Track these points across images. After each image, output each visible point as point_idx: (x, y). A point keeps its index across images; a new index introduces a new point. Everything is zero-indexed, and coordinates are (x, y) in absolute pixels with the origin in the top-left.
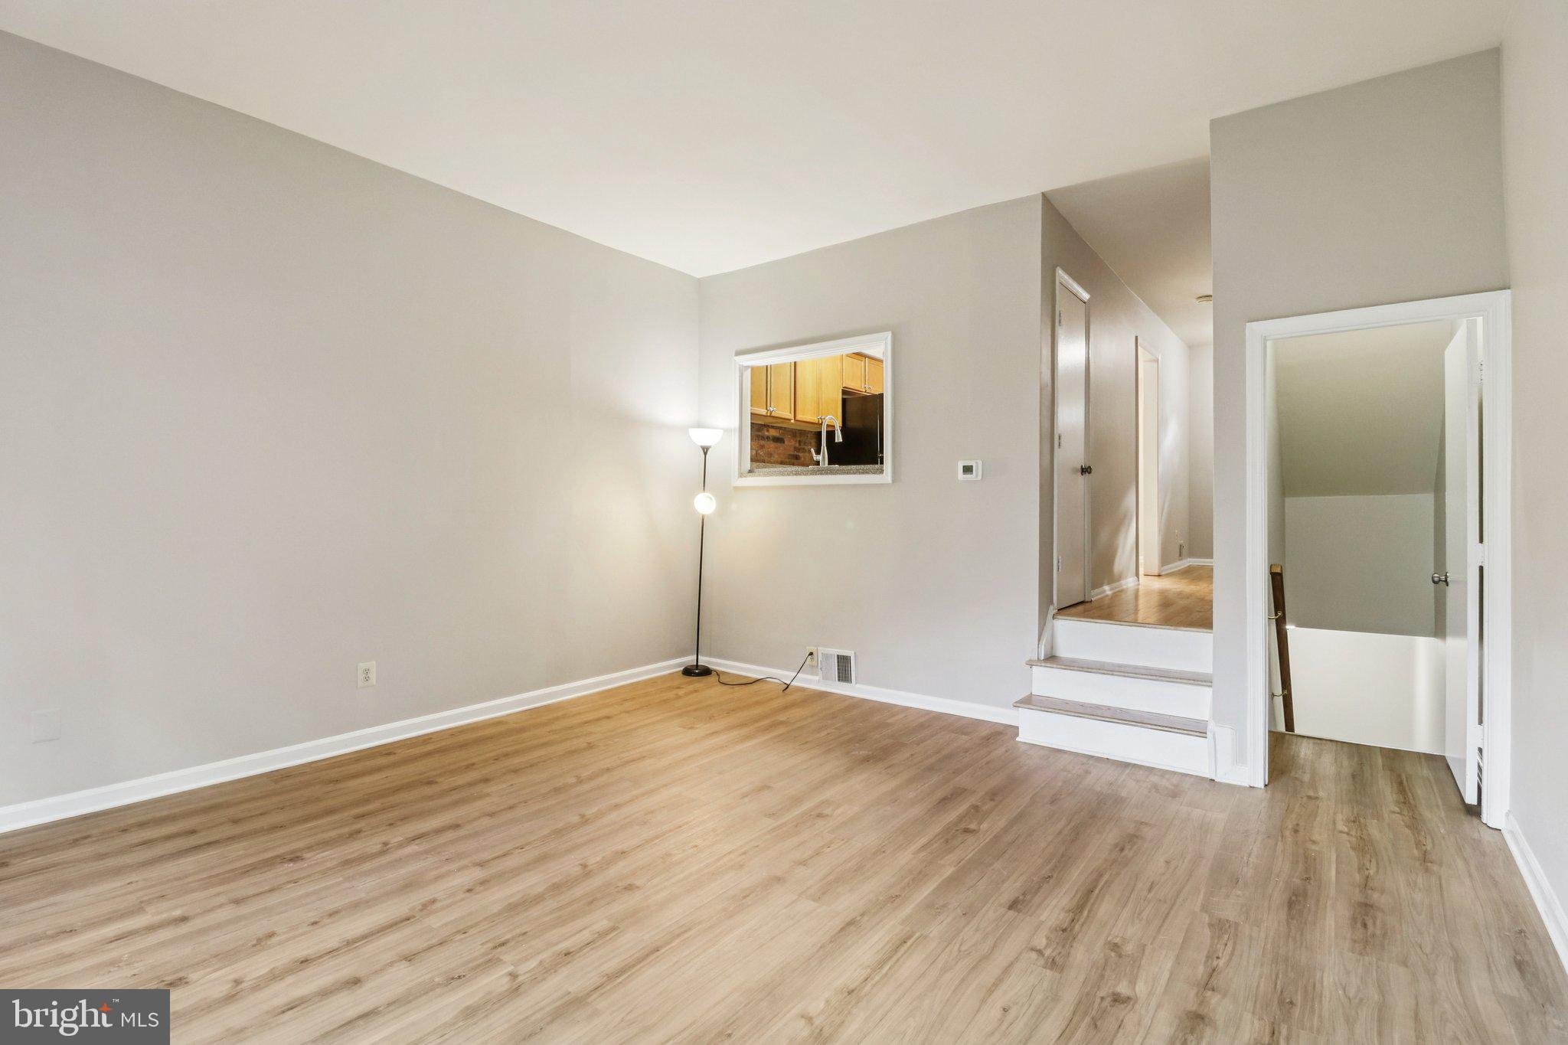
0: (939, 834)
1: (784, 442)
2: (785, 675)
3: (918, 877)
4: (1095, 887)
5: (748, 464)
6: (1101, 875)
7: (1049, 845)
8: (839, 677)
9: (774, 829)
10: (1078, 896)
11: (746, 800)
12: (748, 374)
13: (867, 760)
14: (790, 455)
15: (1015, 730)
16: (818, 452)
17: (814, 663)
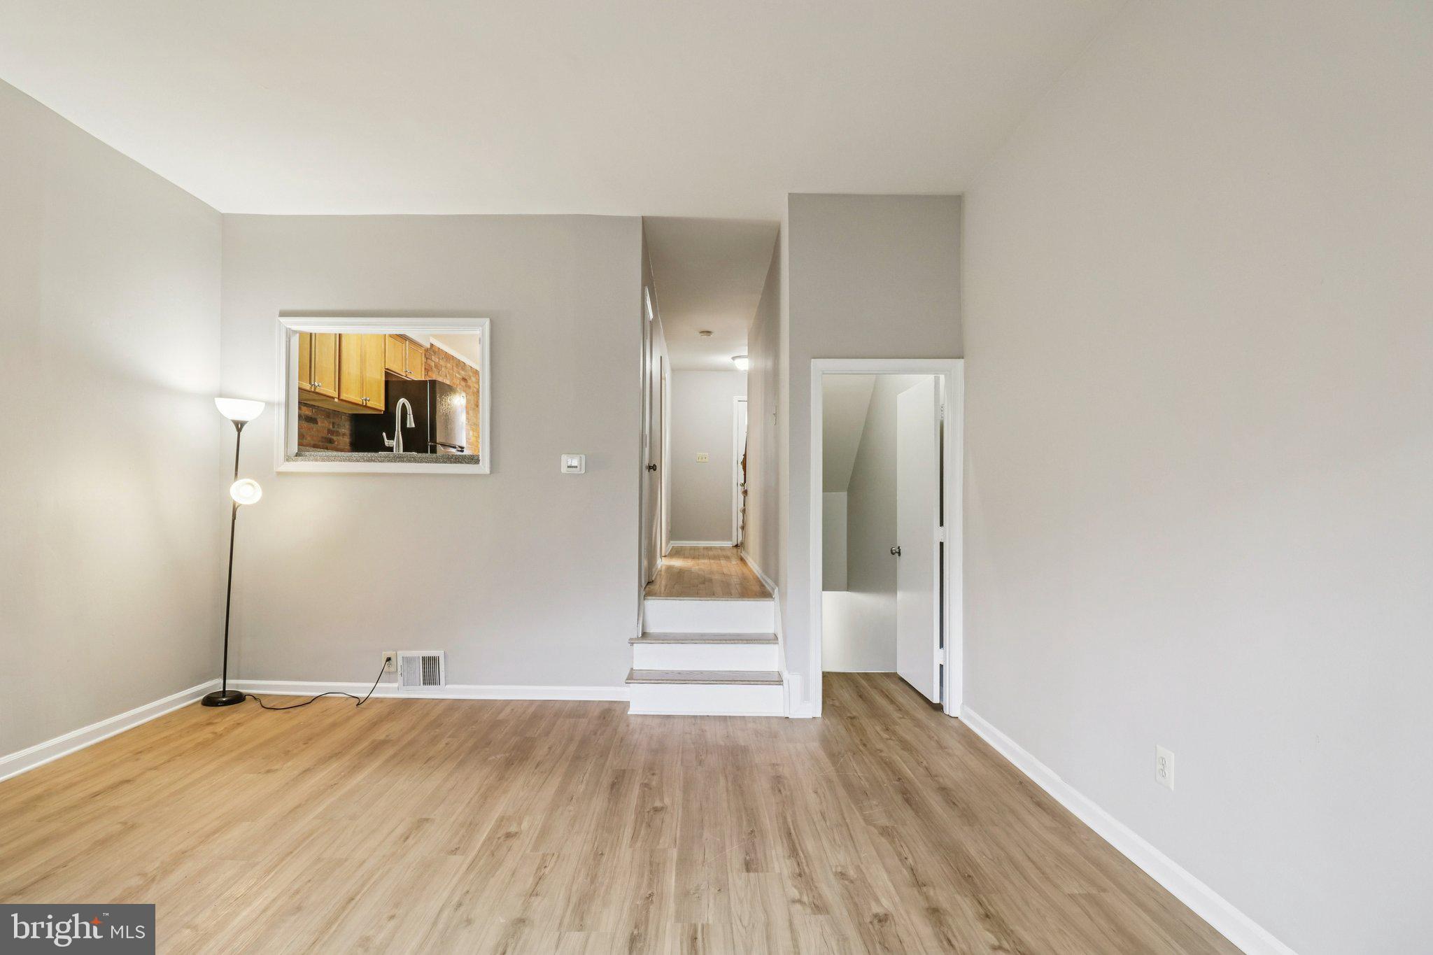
0: (636, 821)
1: (317, 424)
2: (361, 689)
3: (653, 869)
4: (789, 829)
5: (294, 447)
6: (785, 818)
7: (728, 803)
8: (424, 680)
9: (470, 868)
10: (785, 841)
11: (411, 841)
12: (295, 341)
13: (509, 763)
14: (322, 437)
15: (626, 705)
16: (391, 437)
17: (393, 669)
